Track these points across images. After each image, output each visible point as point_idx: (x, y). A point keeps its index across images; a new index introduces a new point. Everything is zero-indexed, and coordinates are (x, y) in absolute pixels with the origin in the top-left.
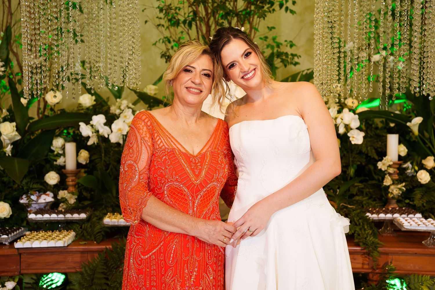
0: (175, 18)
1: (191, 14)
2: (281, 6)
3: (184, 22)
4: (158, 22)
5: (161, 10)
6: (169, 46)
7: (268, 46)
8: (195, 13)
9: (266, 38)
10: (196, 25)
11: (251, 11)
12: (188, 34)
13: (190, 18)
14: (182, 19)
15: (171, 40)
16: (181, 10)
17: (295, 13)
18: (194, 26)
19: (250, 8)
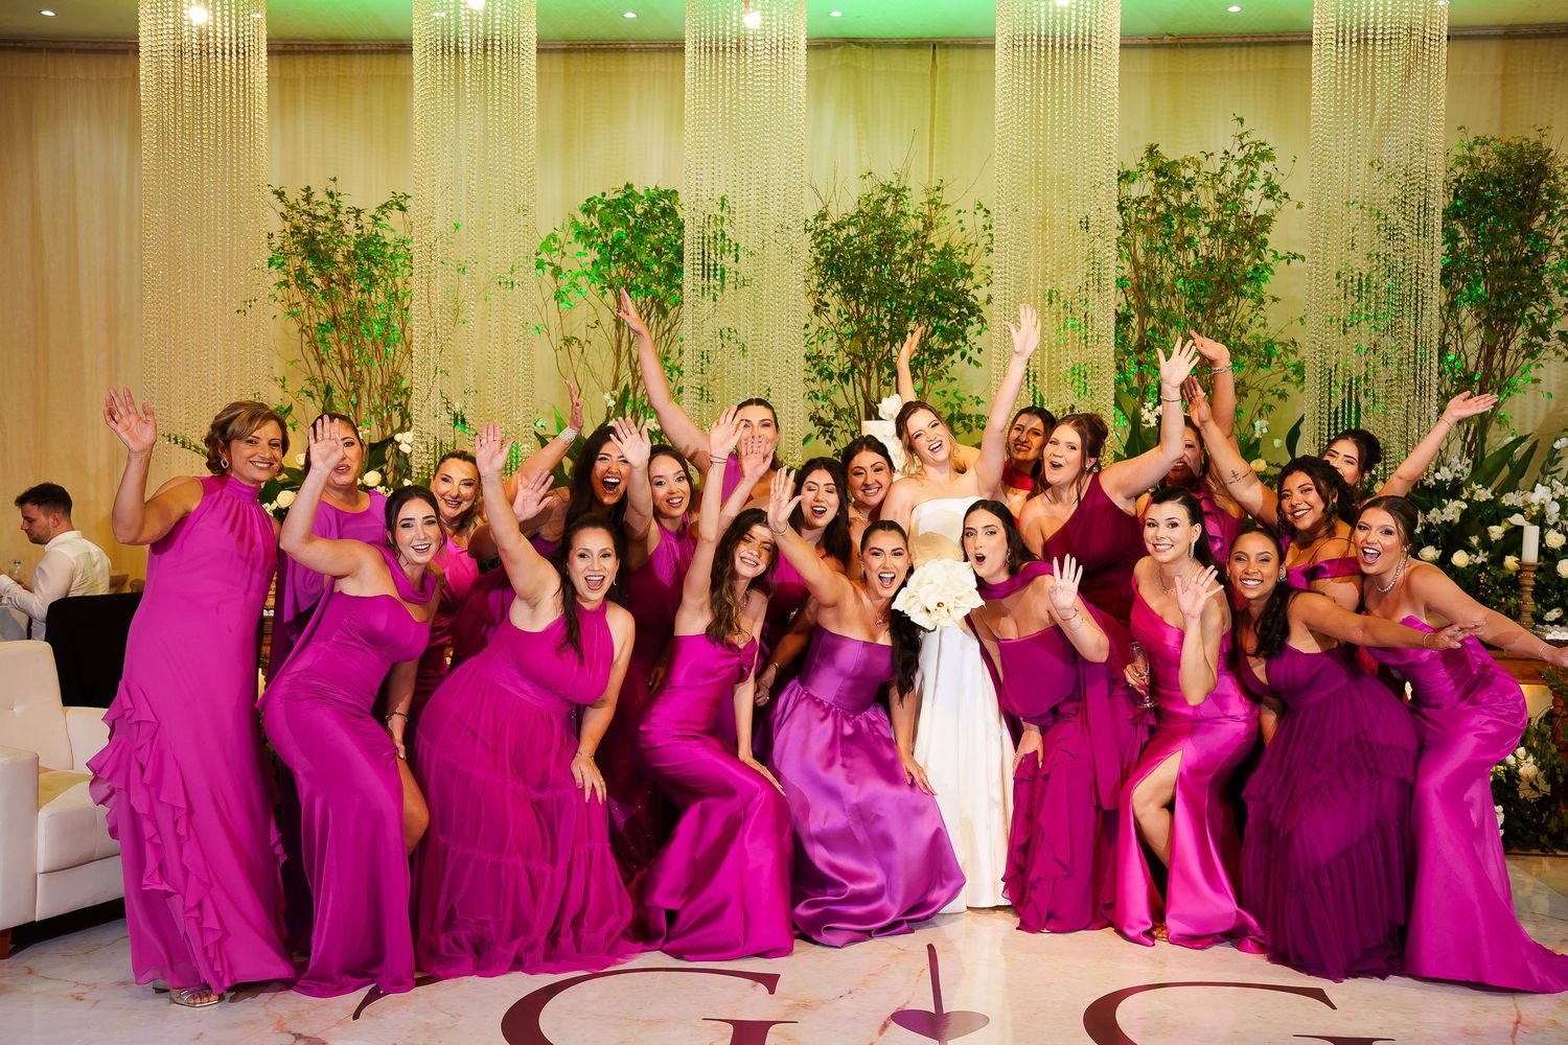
0: (826, 369)
1: (849, 365)
2: (963, 356)
3: (841, 376)
4: (804, 375)
5: (808, 359)
6: (820, 403)
7: (946, 405)
8: (854, 366)
9: (945, 392)
10: (853, 378)
11: (924, 360)
12: (842, 387)
13: (846, 371)
14: (836, 371)
15: (820, 395)
16: (835, 362)
17: (981, 365)
18: (851, 379)
19: (923, 355)
